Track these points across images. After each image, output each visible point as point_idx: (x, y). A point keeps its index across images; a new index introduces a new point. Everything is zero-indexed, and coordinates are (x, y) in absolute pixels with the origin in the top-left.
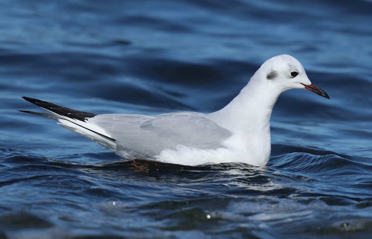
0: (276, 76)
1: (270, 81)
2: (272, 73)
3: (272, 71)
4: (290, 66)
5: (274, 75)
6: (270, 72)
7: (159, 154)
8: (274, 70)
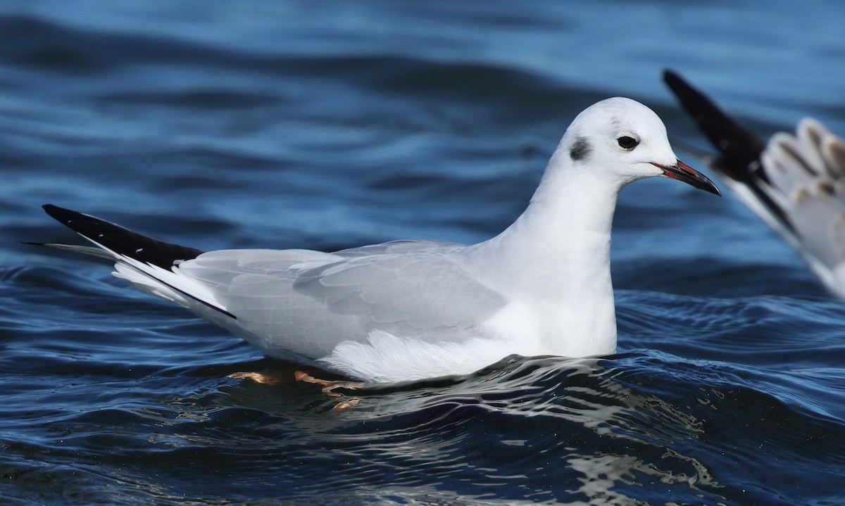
0: (588, 151)
1: (578, 162)
2: (578, 143)
3: (578, 138)
4: (614, 123)
5: (584, 147)
6: (575, 141)
7: (329, 354)
8: (582, 136)
